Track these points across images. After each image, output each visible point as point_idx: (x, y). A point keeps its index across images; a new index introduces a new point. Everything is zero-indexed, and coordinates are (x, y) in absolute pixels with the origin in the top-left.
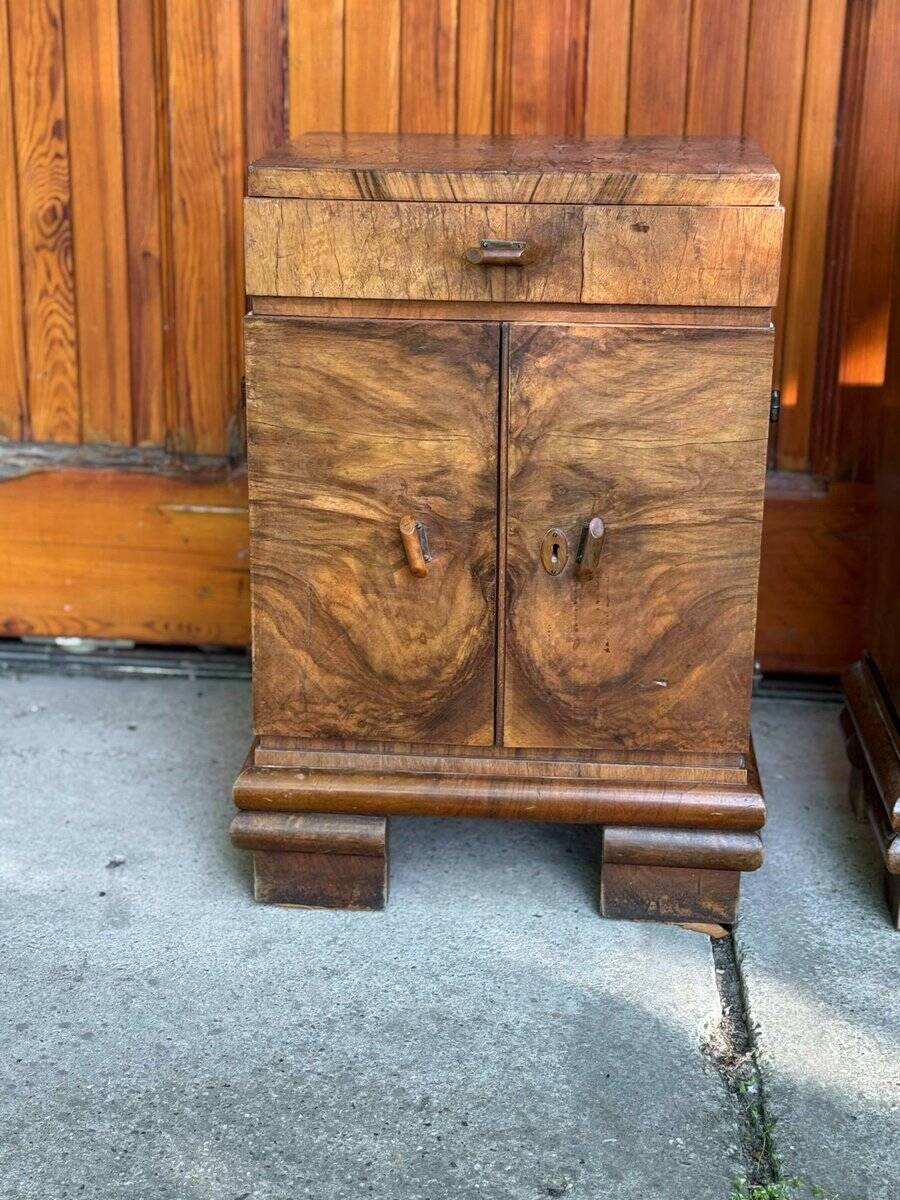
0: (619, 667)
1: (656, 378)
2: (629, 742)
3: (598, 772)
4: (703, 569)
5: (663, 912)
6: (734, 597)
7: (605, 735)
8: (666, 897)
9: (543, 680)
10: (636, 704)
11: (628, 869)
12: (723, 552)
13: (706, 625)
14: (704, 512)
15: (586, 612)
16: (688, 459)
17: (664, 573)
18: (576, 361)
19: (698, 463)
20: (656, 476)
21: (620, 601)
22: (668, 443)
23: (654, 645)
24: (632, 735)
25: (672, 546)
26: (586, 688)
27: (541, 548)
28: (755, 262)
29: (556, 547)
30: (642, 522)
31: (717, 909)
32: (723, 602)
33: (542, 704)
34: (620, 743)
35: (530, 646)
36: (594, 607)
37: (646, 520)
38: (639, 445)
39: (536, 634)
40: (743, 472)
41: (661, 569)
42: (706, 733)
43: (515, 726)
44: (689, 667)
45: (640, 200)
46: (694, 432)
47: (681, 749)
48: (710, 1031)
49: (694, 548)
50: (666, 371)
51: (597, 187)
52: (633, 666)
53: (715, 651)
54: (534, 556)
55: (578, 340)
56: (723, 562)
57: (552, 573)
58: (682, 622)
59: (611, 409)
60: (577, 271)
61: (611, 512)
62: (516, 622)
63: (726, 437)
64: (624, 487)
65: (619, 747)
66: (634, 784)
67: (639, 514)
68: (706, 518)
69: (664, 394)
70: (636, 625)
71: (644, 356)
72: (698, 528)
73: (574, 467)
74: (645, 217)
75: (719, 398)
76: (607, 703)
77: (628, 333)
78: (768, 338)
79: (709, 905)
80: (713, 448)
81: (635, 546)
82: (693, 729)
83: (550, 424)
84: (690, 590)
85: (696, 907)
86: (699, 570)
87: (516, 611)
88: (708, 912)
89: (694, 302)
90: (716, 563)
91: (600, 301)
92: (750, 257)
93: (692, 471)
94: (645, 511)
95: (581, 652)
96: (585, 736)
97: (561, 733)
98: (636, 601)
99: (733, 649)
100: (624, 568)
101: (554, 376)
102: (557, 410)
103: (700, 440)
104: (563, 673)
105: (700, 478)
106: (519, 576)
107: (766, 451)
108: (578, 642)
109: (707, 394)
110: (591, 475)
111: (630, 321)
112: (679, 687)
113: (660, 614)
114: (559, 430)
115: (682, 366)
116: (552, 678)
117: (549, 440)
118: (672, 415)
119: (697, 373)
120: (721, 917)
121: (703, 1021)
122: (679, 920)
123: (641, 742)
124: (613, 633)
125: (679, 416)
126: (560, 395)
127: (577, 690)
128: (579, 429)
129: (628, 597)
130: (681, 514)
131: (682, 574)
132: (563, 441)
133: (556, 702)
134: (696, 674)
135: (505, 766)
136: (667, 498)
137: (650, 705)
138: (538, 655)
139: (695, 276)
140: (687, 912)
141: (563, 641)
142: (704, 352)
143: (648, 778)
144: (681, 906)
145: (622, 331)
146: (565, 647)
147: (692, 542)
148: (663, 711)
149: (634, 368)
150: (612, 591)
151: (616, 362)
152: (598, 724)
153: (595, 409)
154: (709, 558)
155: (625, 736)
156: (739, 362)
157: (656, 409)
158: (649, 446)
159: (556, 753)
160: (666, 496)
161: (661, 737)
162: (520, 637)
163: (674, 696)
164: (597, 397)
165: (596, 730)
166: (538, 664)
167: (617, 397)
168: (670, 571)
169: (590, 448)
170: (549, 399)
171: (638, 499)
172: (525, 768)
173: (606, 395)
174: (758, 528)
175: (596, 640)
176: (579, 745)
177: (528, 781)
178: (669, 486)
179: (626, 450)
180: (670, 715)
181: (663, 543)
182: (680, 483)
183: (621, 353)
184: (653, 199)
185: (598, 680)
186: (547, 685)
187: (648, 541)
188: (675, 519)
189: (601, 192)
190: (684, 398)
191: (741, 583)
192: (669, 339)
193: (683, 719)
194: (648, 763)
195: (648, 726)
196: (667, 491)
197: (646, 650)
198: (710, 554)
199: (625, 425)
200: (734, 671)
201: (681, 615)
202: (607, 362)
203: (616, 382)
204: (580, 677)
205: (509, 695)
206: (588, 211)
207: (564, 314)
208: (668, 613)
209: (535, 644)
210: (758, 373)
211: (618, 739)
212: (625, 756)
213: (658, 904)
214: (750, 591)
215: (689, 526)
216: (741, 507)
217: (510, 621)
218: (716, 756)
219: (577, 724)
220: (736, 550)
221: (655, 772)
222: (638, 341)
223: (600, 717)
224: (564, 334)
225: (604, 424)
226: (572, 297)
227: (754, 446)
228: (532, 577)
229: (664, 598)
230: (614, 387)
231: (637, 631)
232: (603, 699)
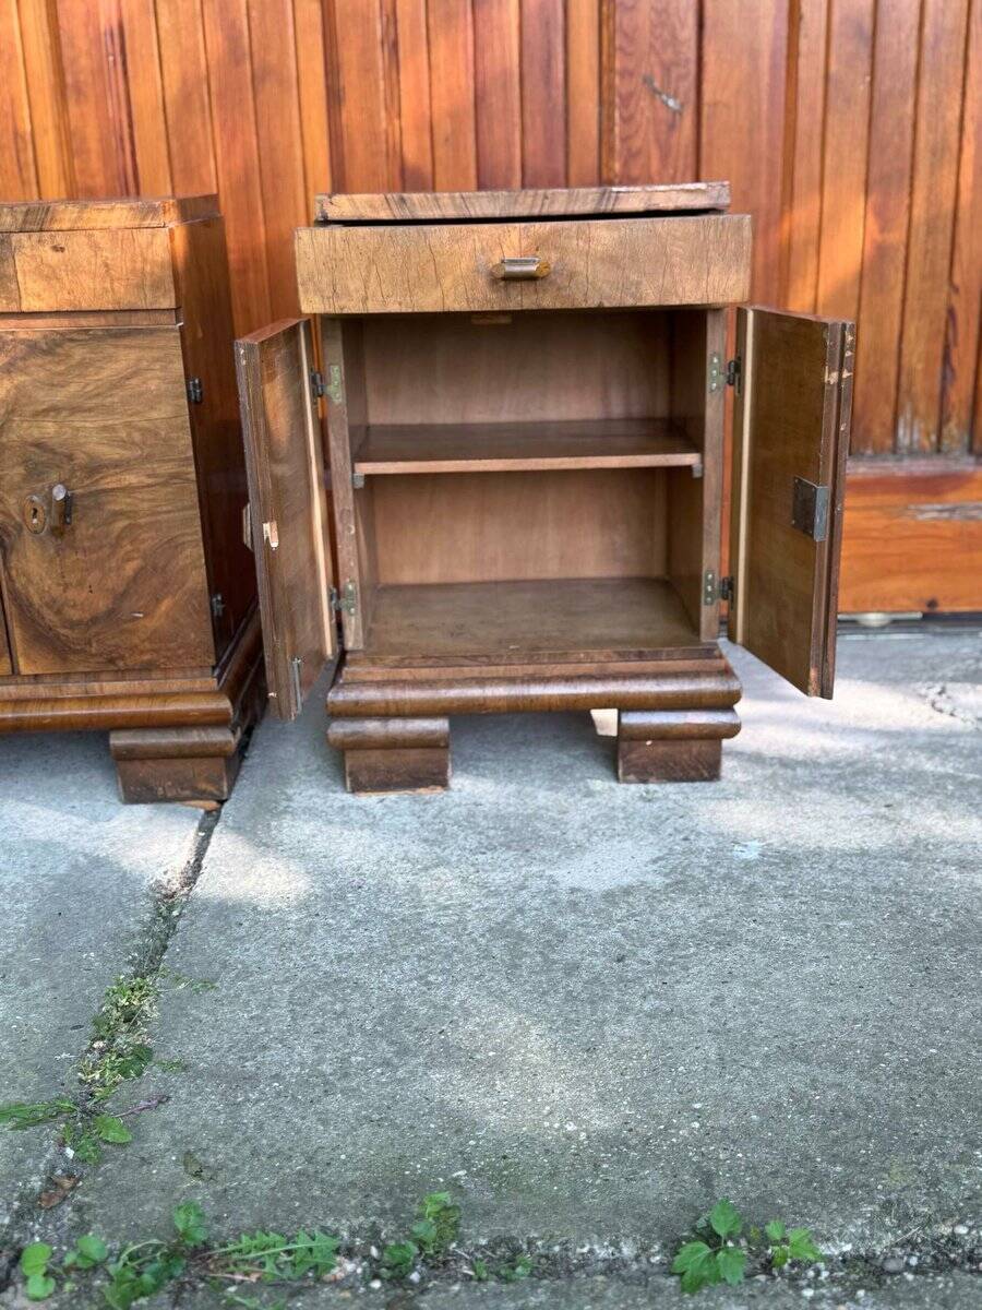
0: (102, 605)
1: (91, 369)
2: (121, 664)
3: (101, 689)
4: (156, 522)
5: (169, 795)
6: (184, 543)
7: (101, 660)
8: (170, 783)
9: (43, 618)
10: (122, 632)
11: (137, 764)
12: (170, 508)
13: (166, 566)
14: (149, 476)
15: (68, 562)
16: (129, 434)
17: (126, 527)
18: (25, 359)
19: (137, 436)
20: (106, 449)
21: (95, 552)
22: (110, 422)
23: (128, 585)
24: (122, 658)
25: (129, 504)
26: (79, 623)
27: (23, 513)
28: (152, 273)
29: (36, 511)
30: (100, 487)
31: (211, 788)
32: (176, 547)
33: (46, 639)
34: (113, 665)
35: (29, 592)
36: (74, 557)
37: (104, 485)
38: (88, 425)
39: (30, 581)
40: (174, 443)
41: (121, 524)
42: (180, 652)
43: (27, 657)
44: (158, 601)
45: (56, 226)
46: (129, 412)
47: (163, 666)
48: (169, 876)
49: (146, 505)
50: (99, 364)
51: (20, 218)
52: (114, 603)
53: (176, 586)
54: (18, 519)
55: (23, 341)
56: (172, 514)
57: (36, 532)
58: (147, 565)
59: (60, 397)
60: (13, 286)
61: (74, 480)
62: (14, 573)
63: (155, 415)
64: (81, 458)
65: (112, 667)
66: (128, 697)
67: (97, 481)
68: (150, 481)
69: (100, 383)
70: (110, 570)
71: (79, 353)
72: (146, 489)
73: (38, 445)
74: (60, 239)
75: (144, 383)
76: (97, 634)
77: (62, 334)
78: (173, 334)
79: (203, 786)
80: (146, 424)
81: (99, 506)
82: (169, 650)
83: (13, 411)
84: (148, 540)
85: (194, 789)
86: (152, 523)
87: (12, 565)
88: (204, 792)
89: (110, 307)
90: (165, 516)
91: (36, 310)
92: (148, 268)
93: (133, 443)
94: (102, 478)
95: (71, 594)
96: (84, 661)
97: (65, 660)
98: (107, 551)
99: (189, 584)
100: (93, 524)
101: (9, 372)
102: (17, 399)
103: (136, 419)
104: (59, 612)
105: (142, 449)
106: (9, 536)
107: (188, 424)
108: (66, 587)
109: (134, 381)
110: (53, 451)
111: (63, 324)
112: (153, 617)
113: (129, 560)
114: (20, 415)
115: (110, 359)
116: (50, 616)
117: (14, 425)
118: (110, 399)
119: (123, 364)
120: (211, 794)
121: (164, 869)
122: (182, 800)
123: (130, 662)
124: (94, 576)
125: (116, 400)
126: (16, 387)
127: (72, 625)
128: (36, 414)
129: (101, 547)
130: (131, 479)
131: (140, 526)
132: (25, 425)
133: (57, 636)
134: (165, 605)
135: (26, 690)
136: (117, 466)
137: (132, 632)
138: (36, 600)
139: (108, 285)
140: (187, 793)
141: (54, 586)
142: (126, 347)
143: (141, 690)
144: (182, 789)
145: (57, 332)
146: (57, 591)
147: (143, 500)
148: (143, 636)
149: (73, 362)
150: (86, 544)
151: (56, 359)
152: (93, 651)
153: (45, 398)
154: (159, 513)
155: (117, 658)
156: (156, 354)
157: (98, 395)
158: (96, 424)
159: (67, 676)
160: (116, 465)
161: (146, 657)
162: (18, 585)
163: (152, 624)
164: (47, 388)
165: (93, 656)
166: (37, 606)
167: (62, 386)
168: (130, 524)
169: (49, 429)
170: (8, 391)
171: (95, 468)
172: (42, 691)
173: (53, 385)
174: (194, 487)
175: (80, 584)
176: (81, 669)
177: (46, 701)
178: (117, 456)
179: (78, 429)
180: (149, 639)
181: (122, 503)
182: (127, 454)
183: (59, 350)
184: (66, 226)
185: (88, 617)
186: (47, 621)
187: (109, 502)
188: (127, 483)
189: (25, 222)
190: (116, 385)
191: (188, 531)
192: (95, 338)
193: (161, 642)
194: (141, 679)
195: (133, 649)
196: (117, 461)
197: (121, 589)
198: (159, 509)
199: (74, 410)
200: (194, 602)
201: (144, 558)
202: (49, 358)
203: (60, 374)
204: (75, 615)
205: (17, 634)
206: (15, 237)
207: (13, 322)
208: (134, 559)
209: (32, 590)
210: (171, 362)
211: (112, 661)
212: (121, 674)
213: (164, 789)
214: (196, 537)
215: (138, 488)
216: (178, 470)
217: (9, 574)
218: (192, 668)
219: (76, 652)
220: (179, 504)
221: (146, 686)
222: (72, 340)
223: (94, 645)
224: (11, 337)
225: (54, 409)
226: (14, 308)
227: (179, 421)
228: (19, 536)
229: (129, 547)
230: (61, 379)
231: (112, 575)
232: (94, 630)
